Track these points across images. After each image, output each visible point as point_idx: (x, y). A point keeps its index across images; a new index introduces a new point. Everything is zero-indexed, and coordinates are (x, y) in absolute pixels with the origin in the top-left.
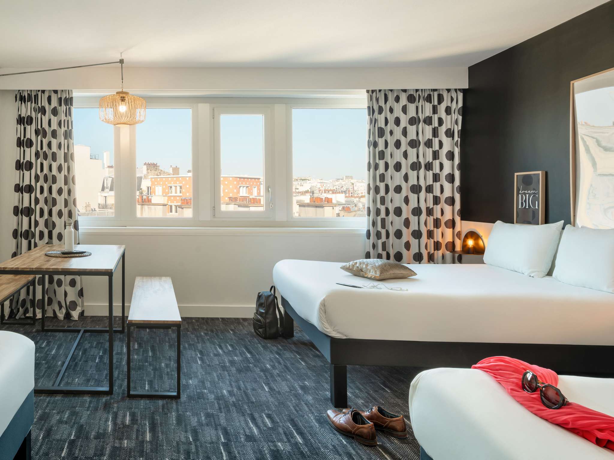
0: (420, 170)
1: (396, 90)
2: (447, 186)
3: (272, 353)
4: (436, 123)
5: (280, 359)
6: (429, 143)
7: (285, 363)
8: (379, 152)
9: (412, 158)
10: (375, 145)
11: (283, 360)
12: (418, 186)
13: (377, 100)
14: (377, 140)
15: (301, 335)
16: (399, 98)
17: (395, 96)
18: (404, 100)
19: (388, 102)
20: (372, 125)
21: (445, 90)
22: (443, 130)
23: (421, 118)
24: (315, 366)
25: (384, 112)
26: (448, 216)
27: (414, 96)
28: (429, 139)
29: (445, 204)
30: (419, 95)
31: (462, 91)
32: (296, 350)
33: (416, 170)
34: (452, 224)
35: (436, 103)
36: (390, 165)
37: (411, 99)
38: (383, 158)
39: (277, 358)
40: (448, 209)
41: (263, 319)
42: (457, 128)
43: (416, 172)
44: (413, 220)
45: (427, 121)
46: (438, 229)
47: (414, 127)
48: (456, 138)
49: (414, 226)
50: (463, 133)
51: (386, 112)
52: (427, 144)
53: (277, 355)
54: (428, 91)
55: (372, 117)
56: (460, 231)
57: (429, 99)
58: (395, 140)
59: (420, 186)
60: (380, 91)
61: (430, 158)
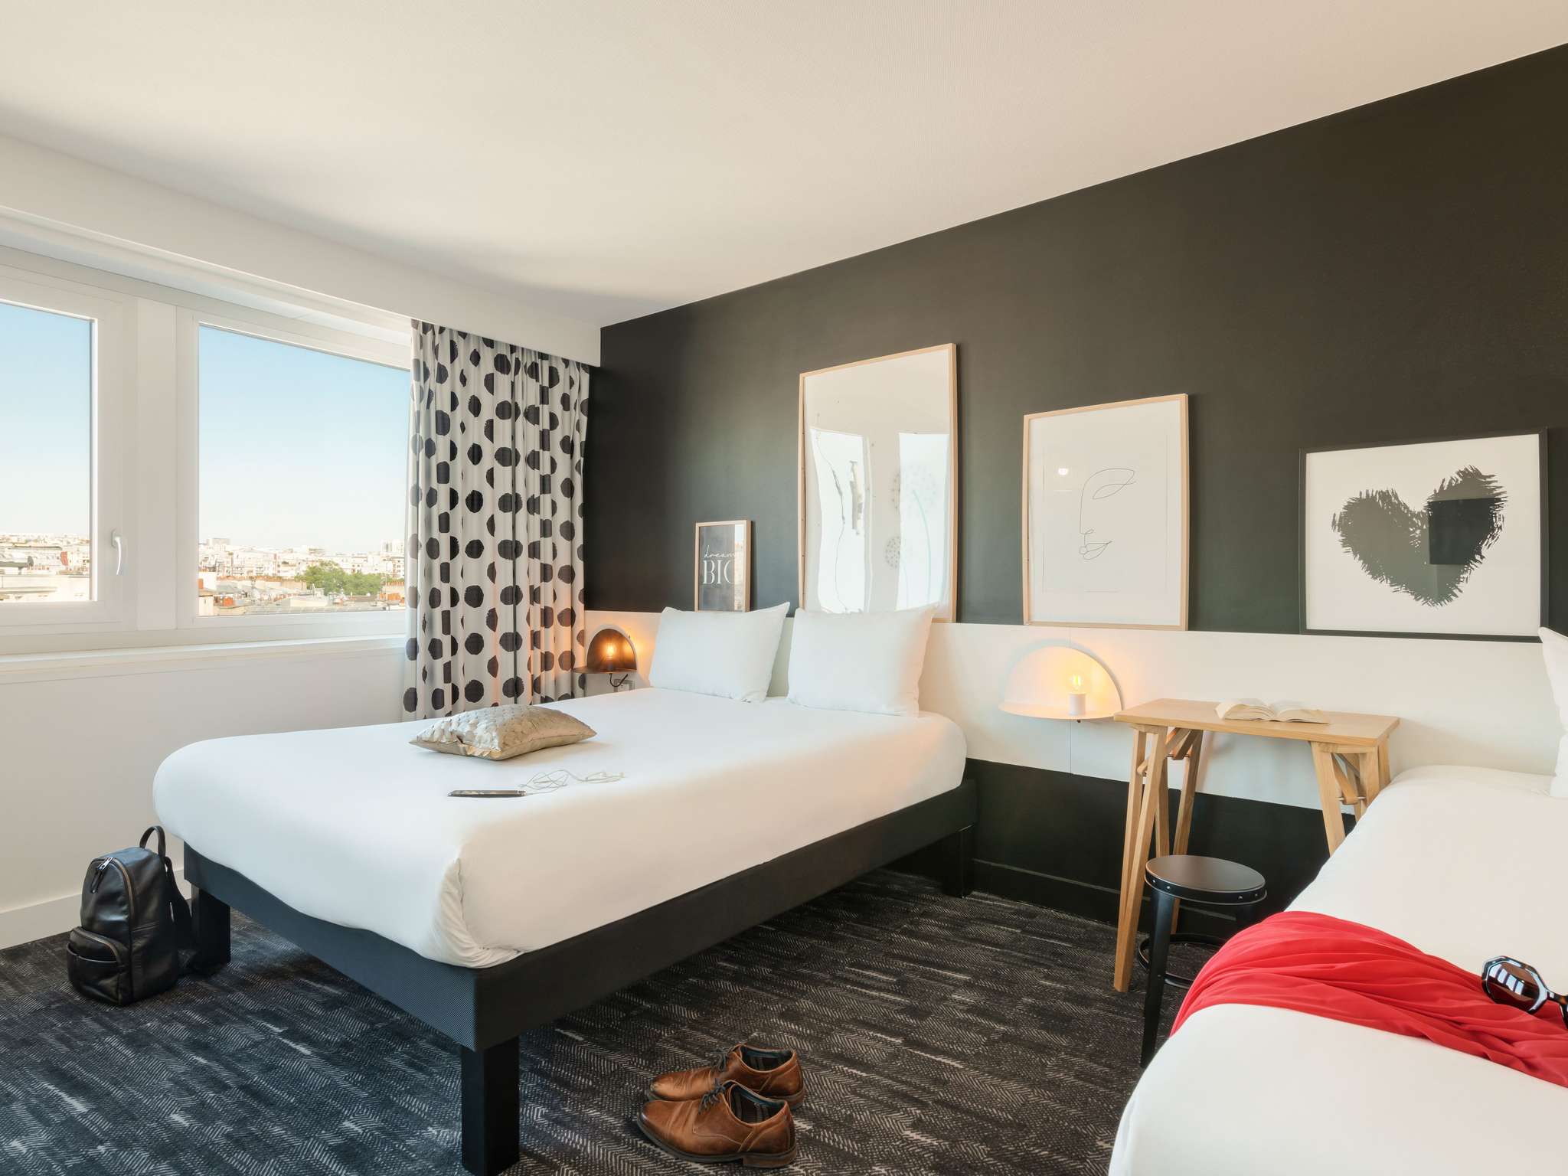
0: (517, 511)
1: (474, 335)
2: (563, 544)
3: (176, 1054)
4: (545, 423)
5: (215, 1066)
6: (534, 459)
7: (240, 1074)
8: (438, 466)
9: (503, 487)
10: (430, 449)
11: (228, 1067)
12: (514, 544)
13: (436, 350)
14: (434, 439)
15: (250, 948)
16: (479, 357)
17: (472, 350)
18: (487, 365)
19: (456, 361)
20: (422, 402)
21: (561, 361)
22: (556, 437)
23: (520, 405)
24: (345, 1045)
25: (448, 378)
26: (563, 604)
27: (507, 360)
28: (533, 451)
29: (558, 580)
30: (517, 359)
31: (588, 370)
32: (259, 1006)
33: (511, 510)
34: (569, 617)
35: (546, 384)
36: (459, 495)
37: (502, 364)
38: (447, 481)
39: (203, 1069)
40: (563, 588)
41: (118, 944)
42: (580, 438)
43: (510, 514)
44: (504, 612)
45: (531, 416)
46: (548, 628)
47: (508, 422)
48: (578, 456)
49: (505, 626)
50: (588, 448)
51: (453, 383)
52: (531, 460)
53: (197, 1055)
54: (533, 353)
55: (422, 385)
56: (583, 631)
57: (533, 371)
58: (470, 445)
59: (517, 543)
60: (442, 330)
61: (535, 490)
